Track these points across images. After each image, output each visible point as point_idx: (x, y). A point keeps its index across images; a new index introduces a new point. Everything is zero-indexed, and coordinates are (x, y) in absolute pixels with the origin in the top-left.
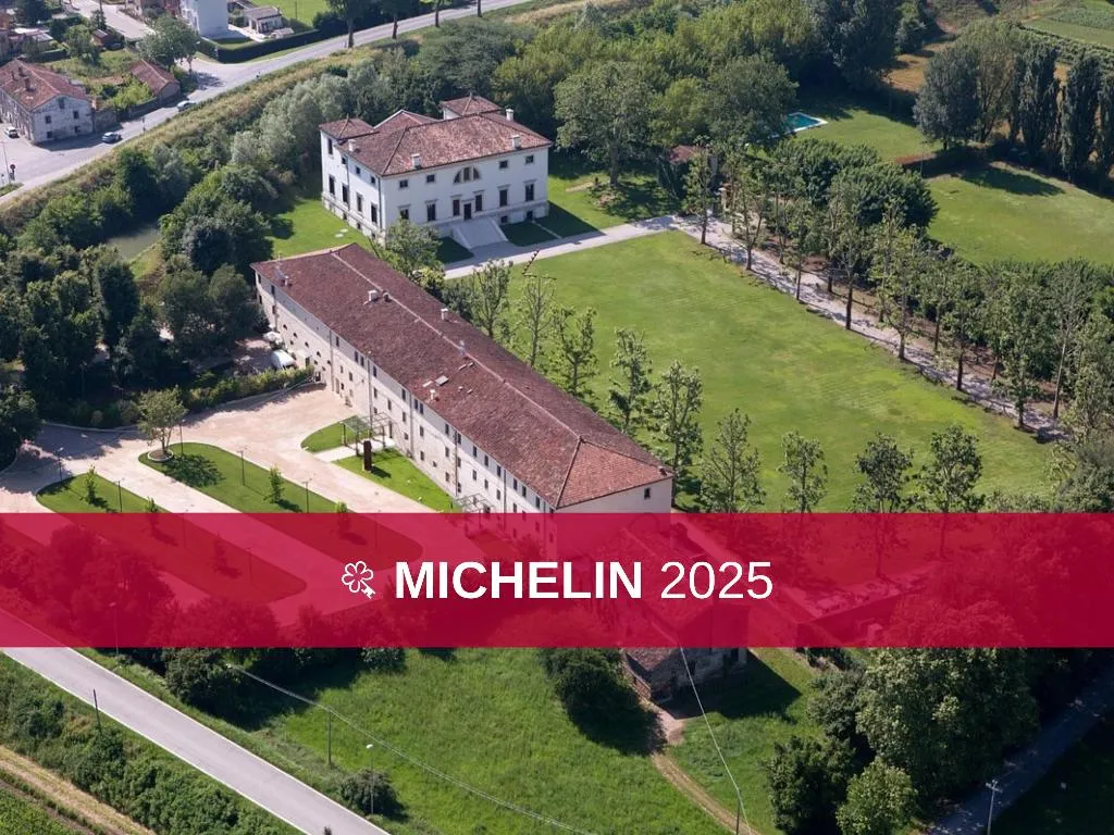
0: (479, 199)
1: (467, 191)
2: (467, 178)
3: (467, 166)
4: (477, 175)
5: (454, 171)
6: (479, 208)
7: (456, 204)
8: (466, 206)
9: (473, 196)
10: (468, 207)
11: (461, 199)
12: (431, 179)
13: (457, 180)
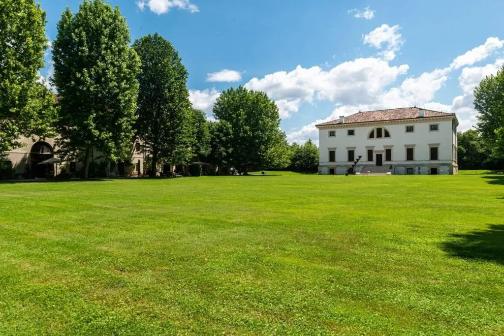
0: (388, 152)
1: (379, 145)
2: (379, 135)
3: (379, 127)
4: (387, 135)
5: (369, 129)
6: (389, 157)
7: (370, 153)
8: (377, 155)
9: (383, 149)
10: (379, 157)
11: (375, 149)
12: (351, 133)
13: (371, 136)
